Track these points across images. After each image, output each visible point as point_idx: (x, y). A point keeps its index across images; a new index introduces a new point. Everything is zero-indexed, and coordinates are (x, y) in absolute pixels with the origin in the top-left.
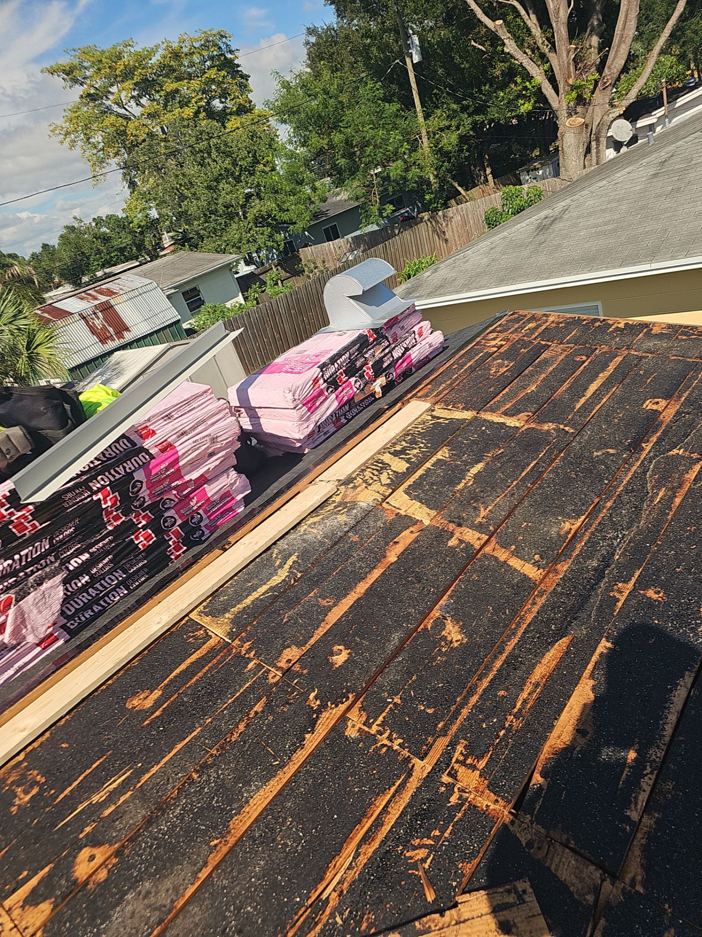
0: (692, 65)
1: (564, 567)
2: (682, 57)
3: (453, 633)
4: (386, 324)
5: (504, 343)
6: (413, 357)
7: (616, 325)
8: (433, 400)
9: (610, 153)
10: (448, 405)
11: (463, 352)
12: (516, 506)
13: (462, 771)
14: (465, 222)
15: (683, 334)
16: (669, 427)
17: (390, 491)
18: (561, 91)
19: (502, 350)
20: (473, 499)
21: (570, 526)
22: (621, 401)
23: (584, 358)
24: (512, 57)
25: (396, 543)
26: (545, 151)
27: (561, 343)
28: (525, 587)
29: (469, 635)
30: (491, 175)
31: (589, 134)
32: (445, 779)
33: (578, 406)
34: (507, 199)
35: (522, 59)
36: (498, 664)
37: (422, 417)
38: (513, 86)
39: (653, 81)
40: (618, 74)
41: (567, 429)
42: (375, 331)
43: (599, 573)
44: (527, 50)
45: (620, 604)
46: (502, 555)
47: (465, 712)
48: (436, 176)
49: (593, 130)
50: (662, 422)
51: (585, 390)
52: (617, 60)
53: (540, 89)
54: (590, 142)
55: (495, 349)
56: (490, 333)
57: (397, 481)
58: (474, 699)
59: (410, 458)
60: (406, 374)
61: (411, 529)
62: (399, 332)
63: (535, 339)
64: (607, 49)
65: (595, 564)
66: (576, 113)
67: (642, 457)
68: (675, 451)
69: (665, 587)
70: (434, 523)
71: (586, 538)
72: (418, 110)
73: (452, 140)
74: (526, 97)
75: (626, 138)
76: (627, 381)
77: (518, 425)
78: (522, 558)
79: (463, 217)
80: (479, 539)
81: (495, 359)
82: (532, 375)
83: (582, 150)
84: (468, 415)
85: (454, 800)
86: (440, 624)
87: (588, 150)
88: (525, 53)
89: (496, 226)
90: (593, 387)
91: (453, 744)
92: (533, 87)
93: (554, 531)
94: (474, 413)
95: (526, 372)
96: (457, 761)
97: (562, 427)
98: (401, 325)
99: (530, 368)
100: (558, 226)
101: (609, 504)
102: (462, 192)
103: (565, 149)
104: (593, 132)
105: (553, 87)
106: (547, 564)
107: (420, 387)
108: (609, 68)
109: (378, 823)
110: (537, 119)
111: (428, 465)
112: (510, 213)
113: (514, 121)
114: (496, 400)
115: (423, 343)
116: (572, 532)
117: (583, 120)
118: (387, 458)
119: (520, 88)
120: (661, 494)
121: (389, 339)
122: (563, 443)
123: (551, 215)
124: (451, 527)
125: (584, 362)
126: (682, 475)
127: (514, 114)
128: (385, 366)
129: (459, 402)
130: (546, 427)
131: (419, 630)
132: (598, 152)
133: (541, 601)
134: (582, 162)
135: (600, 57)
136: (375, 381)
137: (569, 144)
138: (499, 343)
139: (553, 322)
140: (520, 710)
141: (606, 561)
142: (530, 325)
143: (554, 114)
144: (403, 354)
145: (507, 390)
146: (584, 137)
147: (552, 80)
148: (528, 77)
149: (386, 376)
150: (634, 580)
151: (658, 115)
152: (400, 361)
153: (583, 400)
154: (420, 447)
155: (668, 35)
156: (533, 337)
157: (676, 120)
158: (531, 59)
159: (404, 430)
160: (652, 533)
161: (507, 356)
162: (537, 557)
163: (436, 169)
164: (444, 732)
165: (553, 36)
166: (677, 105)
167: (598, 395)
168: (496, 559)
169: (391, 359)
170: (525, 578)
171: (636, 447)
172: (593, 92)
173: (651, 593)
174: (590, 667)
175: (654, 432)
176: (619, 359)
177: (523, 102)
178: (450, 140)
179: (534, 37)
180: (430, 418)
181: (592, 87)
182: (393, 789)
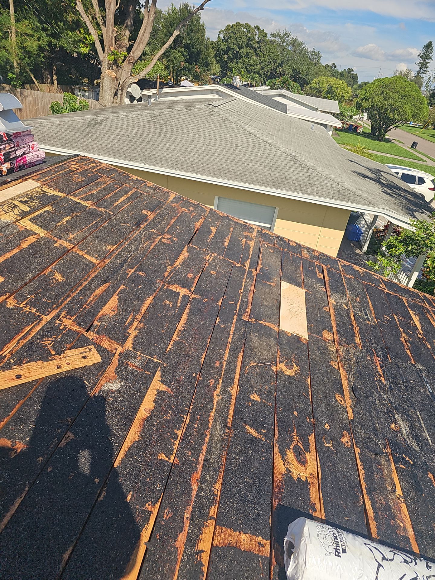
0: (171, 74)
1: (108, 261)
2: (167, 67)
3: (59, 277)
4: (14, 134)
5: (79, 168)
6: (27, 159)
7: (132, 178)
8: (42, 183)
9: (127, 101)
10: (50, 187)
11: (57, 166)
12: (87, 237)
13: (64, 320)
14: (35, 103)
15: (160, 190)
16: (151, 222)
17: (20, 218)
18: (106, 52)
19: (79, 171)
20: (66, 230)
21: (111, 248)
22: (133, 208)
23: (118, 187)
24: (80, 15)
25: (26, 240)
26: (91, 82)
27: (107, 177)
28: (91, 266)
29: (67, 278)
30: (56, 81)
31: (118, 84)
32: (57, 321)
33: (115, 205)
34: (67, 100)
35: (86, 19)
36: (80, 289)
37: (36, 189)
38: (78, 33)
39: (152, 72)
40: (137, 59)
41: (110, 212)
42: (8, 135)
43: (122, 265)
44: (89, 16)
45: (129, 275)
46: (81, 253)
47: (65, 303)
48: (19, 64)
49: (120, 84)
50: (149, 219)
51: (118, 199)
52: (137, 52)
53: (94, 43)
54: (118, 90)
55: (75, 170)
56: (72, 161)
57: (24, 215)
58: (69, 299)
59: (31, 206)
60: (21, 168)
61: (34, 236)
62: (20, 141)
63: (95, 171)
64: (133, 41)
65: (120, 261)
66: (112, 69)
67: (141, 230)
68: (152, 231)
69: (145, 272)
70: (46, 236)
71: (117, 253)
72: (11, 13)
73: (34, 46)
74: (86, 44)
75: (138, 97)
76: (136, 201)
77: (87, 205)
78: (90, 255)
79: (34, 99)
80: (70, 245)
81: (75, 174)
82: (93, 187)
83: (113, 92)
84: (62, 195)
85: (61, 328)
86: (52, 273)
87: (116, 94)
88: (88, 16)
89: (58, 114)
90: (122, 199)
91: (61, 312)
92: (90, 40)
93: (104, 248)
94: (65, 195)
95: (91, 184)
96: (62, 317)
97: (108, 211)
98: (22, 138)
99: (93, 183)
100: (99, 127)
101: (127, 243)
102: (36, 82)
103: (104, 87)
104: (120, 85)
105: (102, 46)
106: (101, 259)
107: (34, 175)
108: (133, 53)
109: (28, 334)
110: (89, 60)
111: (41, 211)
112: (68, 110)
113: (75, 55)
114: (76, 192)
115: (34, 153)
116: (112, 250)
117: (116, 75)
118: (16, 203)
119: (82, 36)
120: (146, 243)
121: (15, 144)
122: (108, 218)
123: (96, 119)
124: (56, 239)
125: (118, 188)
126: (154, 239)
127: (76, 50)
128: (11, 157)
129: (56, 188)
130: (101, 209)
131: (41, 274)
132: (121, 97)
133: (98, 271)
134: (112, 98)
135: (129, 44)
136: (4, 164)
137: (106, 85)
138: (77, 168)
139: (104, 167)
140: (89, 303)
141: (125, 261)
142: (93, 164)
143: (99, 62)
144: (22, 155)
145: (81, 189)
146: (115, 85)
147: (102, 41)
148: (87, 32)
149: (10, 163)
150: (135, 269)
151: (153, 92)
152: (20, 158)
153: (117, 203)
154: (36, 203)
155: (163, 52)
156: (94, 170)
157: (161, 99)
158: (91, 22)
159: (25, 192)
160: (142, 255)
161: (80, 174)
162: (96, 256)
163: (20, 59)
164: (56, 308)
165: (106, 16)
166: (163, 92)
167: (123, 203)
168: (78, 254)
169: (15, 155)
170: (91, 262)
171: (138, 225)
172: (123, 62)
173: (141, 273)
174: (117, 292)
175: (145, 222)
176: (133, 191)
177: (83, 46)
178: (32, 45)
179: (94, 11)
180: (41, 191)
181: (123, 58)
182: (33, 325)
